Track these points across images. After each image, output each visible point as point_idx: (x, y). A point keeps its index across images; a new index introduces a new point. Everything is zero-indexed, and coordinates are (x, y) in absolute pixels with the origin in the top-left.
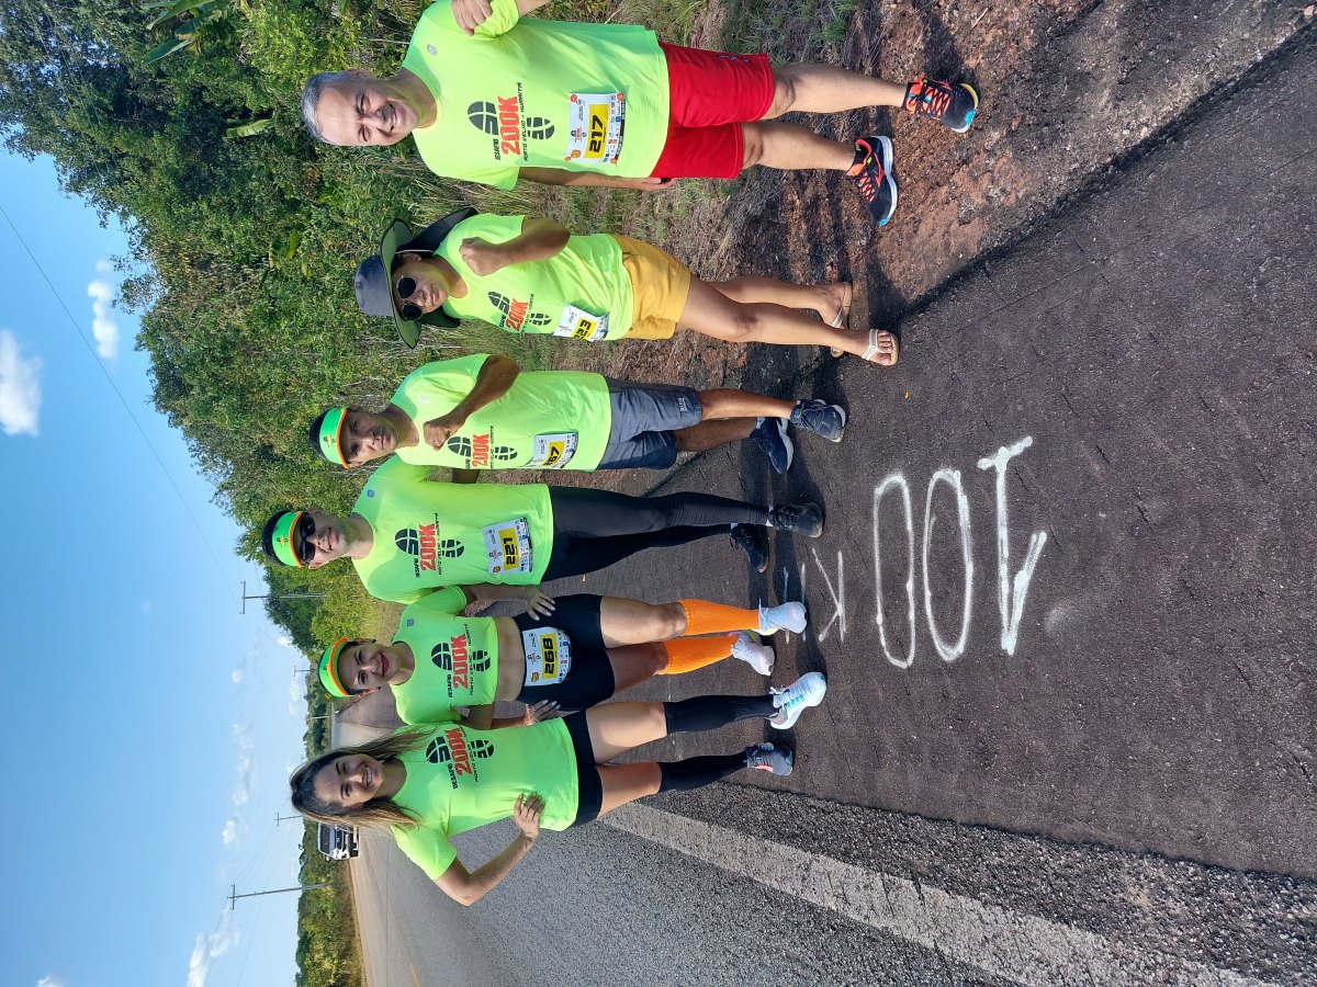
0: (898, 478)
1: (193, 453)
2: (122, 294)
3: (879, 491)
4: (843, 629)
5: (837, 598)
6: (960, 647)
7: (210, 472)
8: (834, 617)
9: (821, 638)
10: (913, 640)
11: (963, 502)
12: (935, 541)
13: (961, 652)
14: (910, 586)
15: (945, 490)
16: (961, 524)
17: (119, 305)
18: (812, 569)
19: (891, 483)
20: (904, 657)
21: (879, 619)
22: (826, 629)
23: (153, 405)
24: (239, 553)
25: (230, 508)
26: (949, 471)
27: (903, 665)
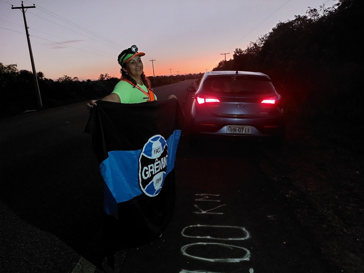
0: (248, 236)
1: (265, 35)
2: (312, 9)
3: (244, 229)
4: (197, 213)
5: (208, 212)
6: (185, 254)
7: (259, 40)
8: (201, 210)
9: (196, 205)
10: (190, 237)
11: (237, 260)
12: (223, 248)
13: (183, 254)
14: (209, 237)
15: (243, 254)
16: (229, 259)
17: (309, 9)
18: (219, 204)
19: (246, 233)
20: (185, 233)
21: (199, 225)
22: (198, 207)
23: (279, 23)
24: (236, 49)
25: (249, 47)
26: (249, 256)
27: (182, 233)
